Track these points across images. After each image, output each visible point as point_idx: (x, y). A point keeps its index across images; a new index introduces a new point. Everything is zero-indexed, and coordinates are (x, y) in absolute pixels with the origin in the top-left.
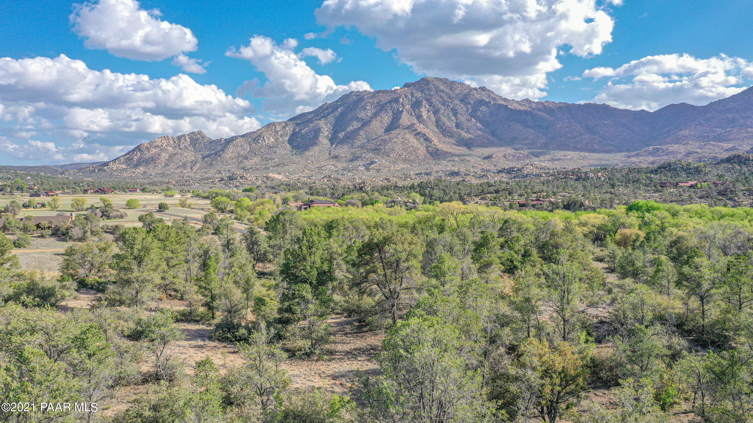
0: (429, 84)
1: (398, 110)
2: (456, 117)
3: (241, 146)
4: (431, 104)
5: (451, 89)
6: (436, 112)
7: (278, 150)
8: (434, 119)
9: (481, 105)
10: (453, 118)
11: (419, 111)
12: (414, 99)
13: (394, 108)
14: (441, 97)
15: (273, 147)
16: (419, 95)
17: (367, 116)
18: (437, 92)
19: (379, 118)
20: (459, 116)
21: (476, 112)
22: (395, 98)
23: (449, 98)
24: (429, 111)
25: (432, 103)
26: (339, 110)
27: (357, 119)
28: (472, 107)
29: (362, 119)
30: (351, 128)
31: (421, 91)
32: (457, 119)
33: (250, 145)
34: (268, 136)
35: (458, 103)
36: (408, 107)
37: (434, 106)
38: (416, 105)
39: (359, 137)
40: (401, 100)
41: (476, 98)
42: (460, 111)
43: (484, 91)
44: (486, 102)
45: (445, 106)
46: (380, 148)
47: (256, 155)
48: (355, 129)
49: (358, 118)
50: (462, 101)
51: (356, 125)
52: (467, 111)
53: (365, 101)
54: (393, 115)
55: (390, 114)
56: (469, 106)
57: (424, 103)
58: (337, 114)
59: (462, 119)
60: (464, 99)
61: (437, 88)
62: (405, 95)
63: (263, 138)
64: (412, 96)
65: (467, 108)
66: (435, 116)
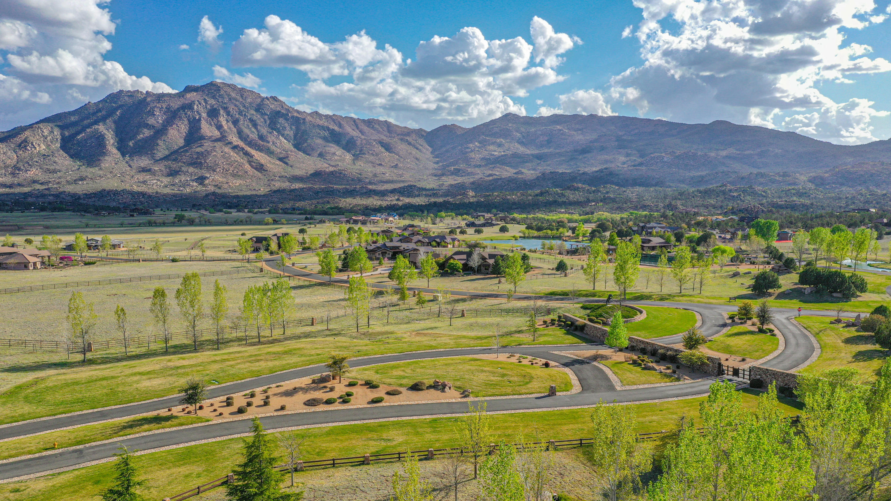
0: (219, 90)
1: (195, 118)
2: (256, 128)
3: (4, 153)
4: (228, 113)
5: (242, 97)
6: (235, 122)
7: (56, 159)
8: (235, 130)
9: (279, 117)
10: (253, 130)
11: (218, 121)
12: (208, 107)
13: (189, 116)
14: (236, 105)
15: (48, 156)
16: (212, 102)
17: (158, 122)
18: (230, 99)
19: (175, 126)
20: (259, 127)
21: (275, 124)
22: (187, 104)
23: (244, 106)
24: (227, 121)
25: (230, 112)
26: (118, 113)
27: (148, 126)
28: (269, 119)
29: (153, 127)
30: (142, 136)
31: (214, 97)
32: (258, 131)
33: (16, 152)
34: (38, 142)
35: (254, 113)
36: (204, 115)
37: (232, 116)
38: (213, 113)
39: (159, 148)
40: (196, 107)
41: (271, 109)
42: (258, 122)
43: (276, 101)
44: (283, 114)
45: (242, 115)
46: (201, 162)
47: (29, 165)
48: (147, 137)
49: (148, 124)
50: (257, 110)
51: (147, 133)
52: (266, 122)
53: (152, 105)
54: (189, 124)
55: (186, 122)
56: (266, 117)
57: (222, 112)
58: (116, 117)
59: (264, 131)
60: (259, 109)
61: (229, 95)
62: (198, 101)
63: (32, 144)
64: (206, 102)
65: (265, 119)
66: (235, 127)
